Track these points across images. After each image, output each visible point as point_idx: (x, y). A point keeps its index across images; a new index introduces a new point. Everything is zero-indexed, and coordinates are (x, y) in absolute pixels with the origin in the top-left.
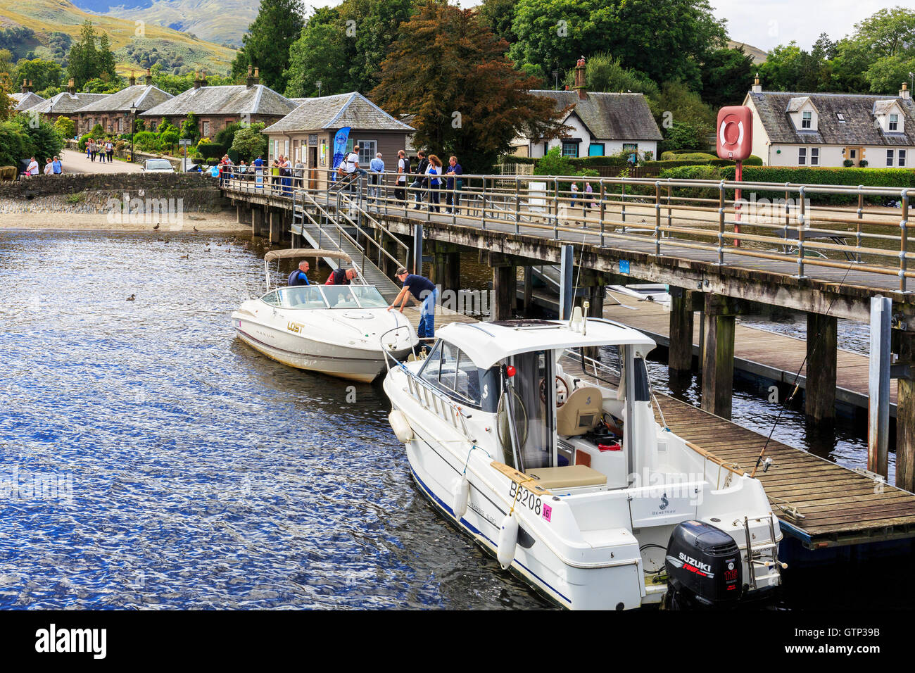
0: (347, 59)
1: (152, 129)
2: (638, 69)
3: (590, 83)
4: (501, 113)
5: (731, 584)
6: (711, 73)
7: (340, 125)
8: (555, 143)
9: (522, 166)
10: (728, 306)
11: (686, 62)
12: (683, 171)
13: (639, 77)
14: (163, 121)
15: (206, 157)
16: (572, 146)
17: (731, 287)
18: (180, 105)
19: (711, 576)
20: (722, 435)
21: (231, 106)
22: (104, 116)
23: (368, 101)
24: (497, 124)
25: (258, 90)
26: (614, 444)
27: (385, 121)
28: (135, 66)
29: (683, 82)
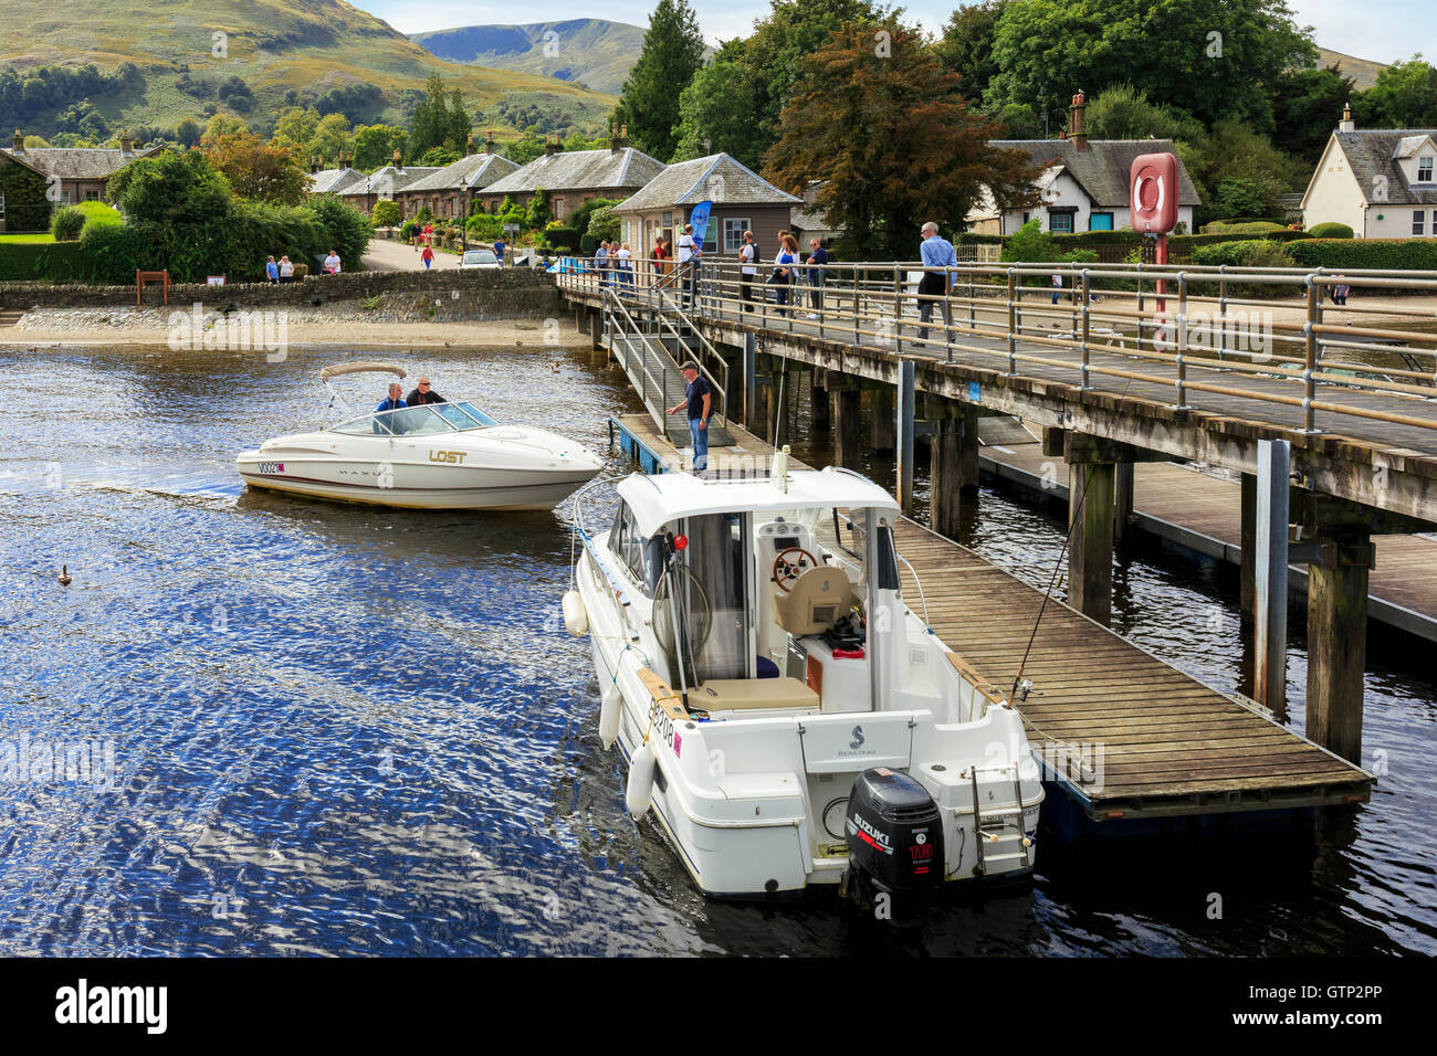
0: (758, 108)
1: (494, 211)
2: (1175, 104)
3: (1101, 127)
4: (946, 174)
5: (921, 865)
6: (1289, 107)
7: (698, 199)
8: (1040, 216)
9: (987, 247)
10: (1098, 449)
11: (1250, 91)
12: (1226, 249)
13: (1176, 116)
14: (506, 200)
15: (555, 246)
16: (1064, 216)
17: (1097, 422)
18: (527, 178)
19: (890, 851)
20: (1059, 637)
21: (590, 178)
22: (434, 196)
23: (739, 165)
24: (940, 190)
25: (626, 155)
26: (857, 649)
27: (762, 191)
28: (509, 129)
29: (1243, 120)
